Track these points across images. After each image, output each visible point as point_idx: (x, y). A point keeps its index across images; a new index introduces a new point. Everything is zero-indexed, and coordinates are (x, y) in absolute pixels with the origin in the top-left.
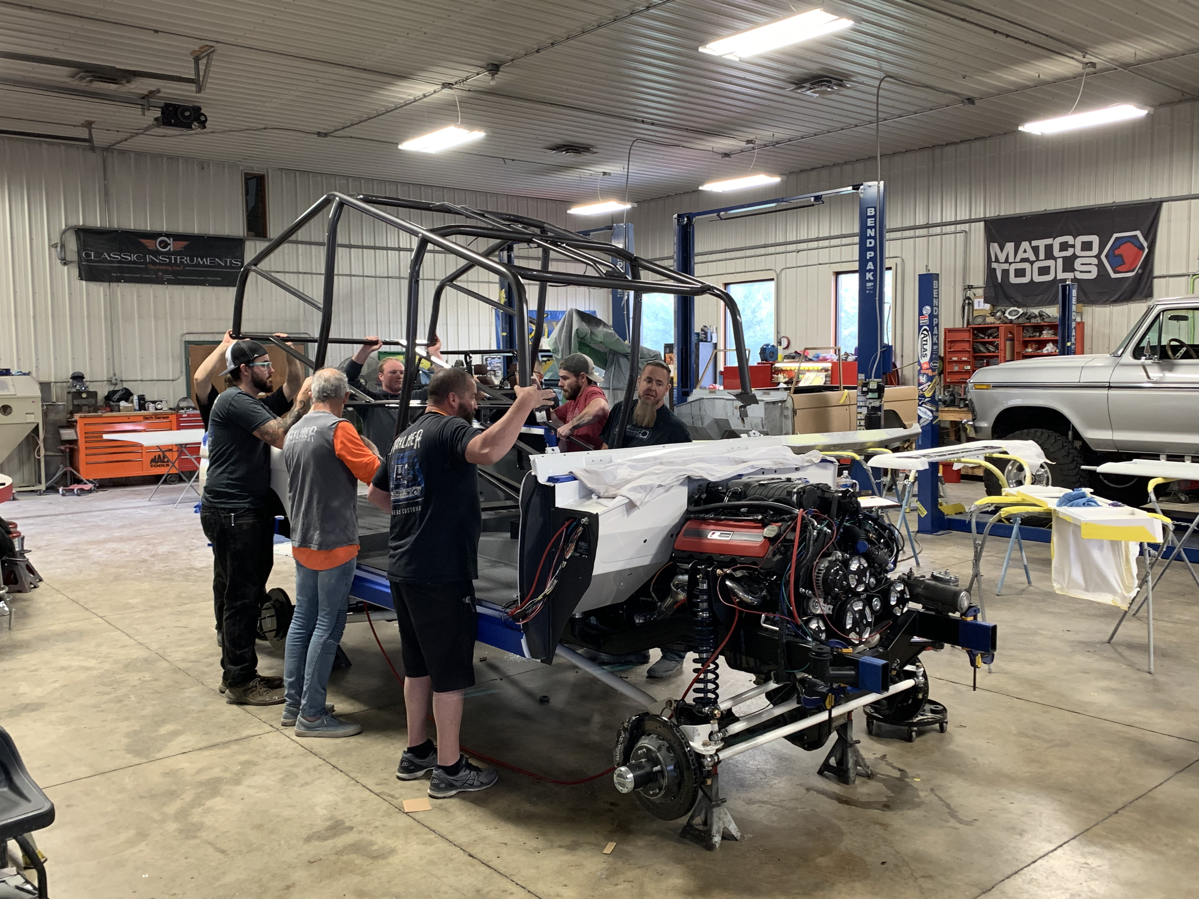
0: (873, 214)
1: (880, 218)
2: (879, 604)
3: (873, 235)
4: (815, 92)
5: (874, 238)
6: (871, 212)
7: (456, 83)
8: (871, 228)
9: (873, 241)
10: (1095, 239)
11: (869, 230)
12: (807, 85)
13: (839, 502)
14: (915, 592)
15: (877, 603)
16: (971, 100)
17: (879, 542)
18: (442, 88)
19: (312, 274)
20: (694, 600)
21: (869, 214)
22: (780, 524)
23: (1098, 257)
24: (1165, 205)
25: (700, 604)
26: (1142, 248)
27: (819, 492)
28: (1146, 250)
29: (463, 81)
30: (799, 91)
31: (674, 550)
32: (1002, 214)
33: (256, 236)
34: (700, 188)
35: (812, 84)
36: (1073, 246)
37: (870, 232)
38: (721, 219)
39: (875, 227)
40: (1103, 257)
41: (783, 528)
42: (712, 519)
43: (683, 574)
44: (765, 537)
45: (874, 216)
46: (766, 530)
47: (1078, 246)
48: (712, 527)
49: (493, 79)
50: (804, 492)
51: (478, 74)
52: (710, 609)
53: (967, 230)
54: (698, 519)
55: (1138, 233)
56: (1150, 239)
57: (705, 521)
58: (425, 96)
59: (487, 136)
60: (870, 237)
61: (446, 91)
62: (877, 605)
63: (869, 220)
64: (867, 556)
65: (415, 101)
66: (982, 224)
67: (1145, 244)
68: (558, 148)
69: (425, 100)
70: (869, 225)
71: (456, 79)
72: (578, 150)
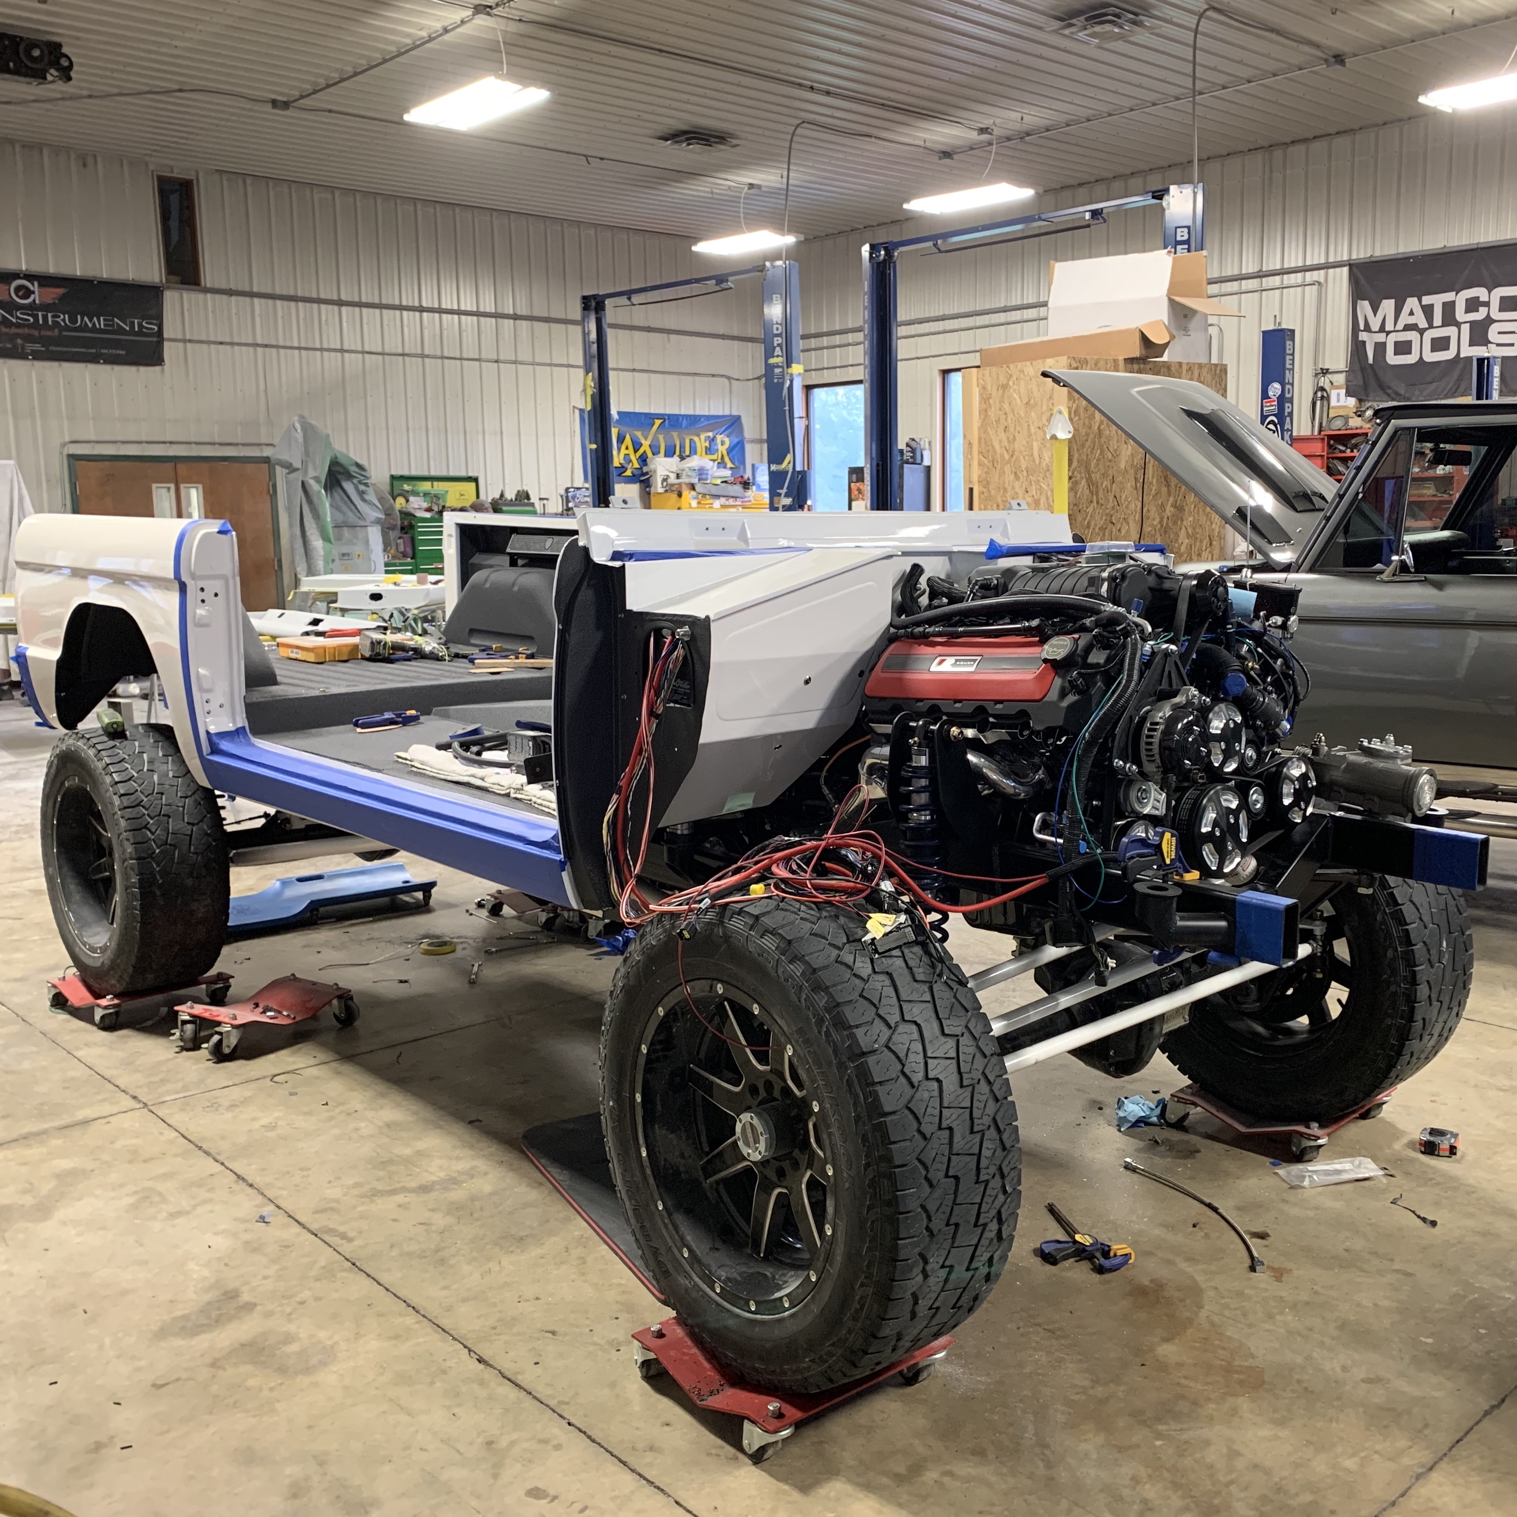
2: (1261, 799)
4: (1091, 36)
7: (496, 6)
12: (1078, 21)
13: (1192, 597)
14: (1327, 779)
15: (1256, 798)
17: (1264, 682)
18: (475, 15)
19: (277, 347)
20: (903, 789)
22: (1076, 636)
25: (915, 797)
27: (1151, 580)
30: (1065, 33)
31: (866, 699)
33: (182, 283)
34: (905, 207)
36: (1487, 304)
38: (938, 252)
41: (1082, 643)
42: (940, 634)
43: (881, 745)
44: (1045, 661)
46: (1046, 647)
47: (1495, 304)
48: (939, 649)
50: (1123, 577)
52: (934, 806)
53: (1322, 280)
54: (913, 636)
57: (925, 639)
58: (446, 30)
59: (552, 98)
61: (482, 20)
62: (1257, 801)
64: (1243, 703)
65: (431, 39)
66: (1346, 270)
68: (671, 137)
69: (447, 37)
72: (708, 140)
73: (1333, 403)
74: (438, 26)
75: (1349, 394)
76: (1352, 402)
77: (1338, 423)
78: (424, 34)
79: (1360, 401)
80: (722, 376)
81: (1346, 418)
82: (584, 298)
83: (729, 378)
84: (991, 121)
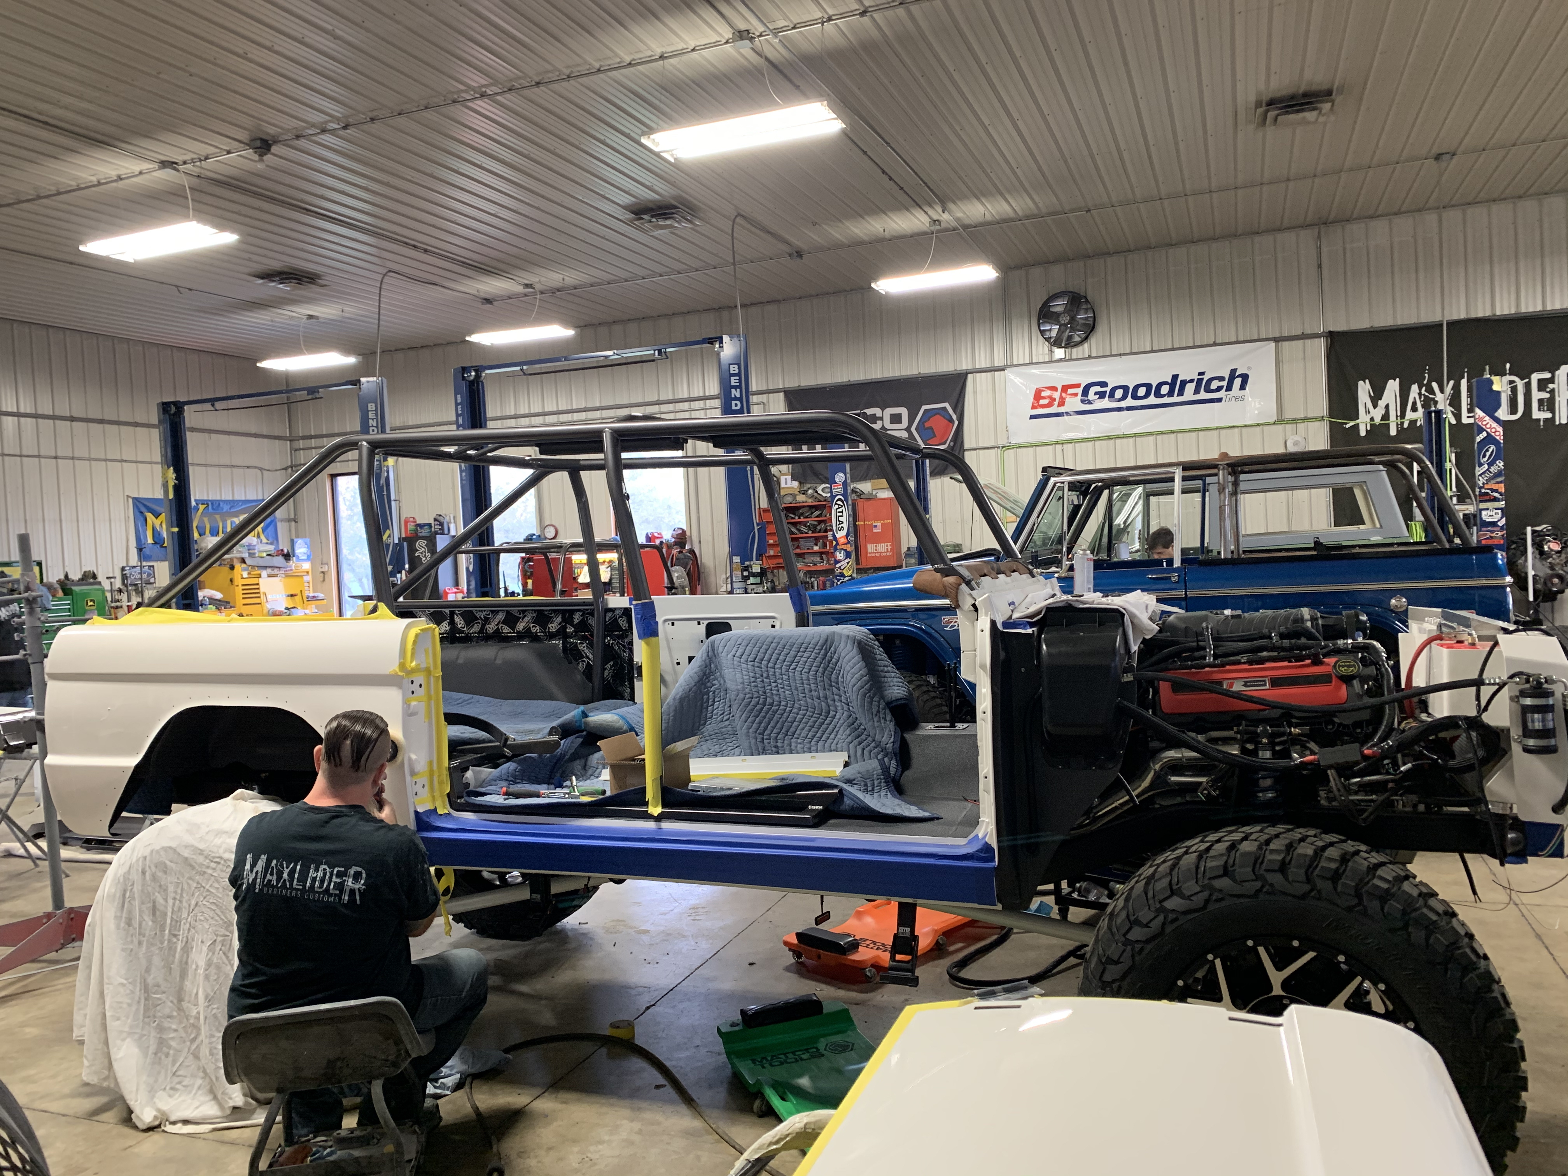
0: (737, 371)
1: (744, 375)
3: (738, 396)
5: (740, 399)
6: (734, 369)
7: (185, 163)
8: (735, 387)
9: (738, 403)
10: (903, 411)
11: (733, 391)
12: (649, 216)
16: (800, 254)
18: (160, 169)
21: (732, 372)
23: (908, 429)
24: (970, 376)
26: (951, 420)
28: (956, 423)
30: (634, 223)
32: (803, 384)
34: (467, 338)
36: (881, 419)
37: (735, 393)
38: (525, 374)
39: (740, 387)
40: (913, 429)
45: (739, 374)
47: (887, 419)
49: (261, 160)
51: (229, 152)
53: (765, 401)
55: (946, 405)
56: (959, 411)
58: (120, 178)
59: (240, 242)
60: (736, 399)
61: (167, 174)
63: (732, 378)
65: (99, 184)
66: (782, 395)
67: (954, 417)
68: (268, 276)
69: (121, 184)
70: (733, 384)
71: (188, 157)
72: (299, 280)
73: (783, 485)
74: (113, 173)
75: (794, 478)
76: (796, 484)
77: (789, 499)
78: (94, 179)
79: (800, 483)
80: (256, 467)
81: (794, 496)
82: (164, 403)
83: (261, 469)
84: (537, 280)
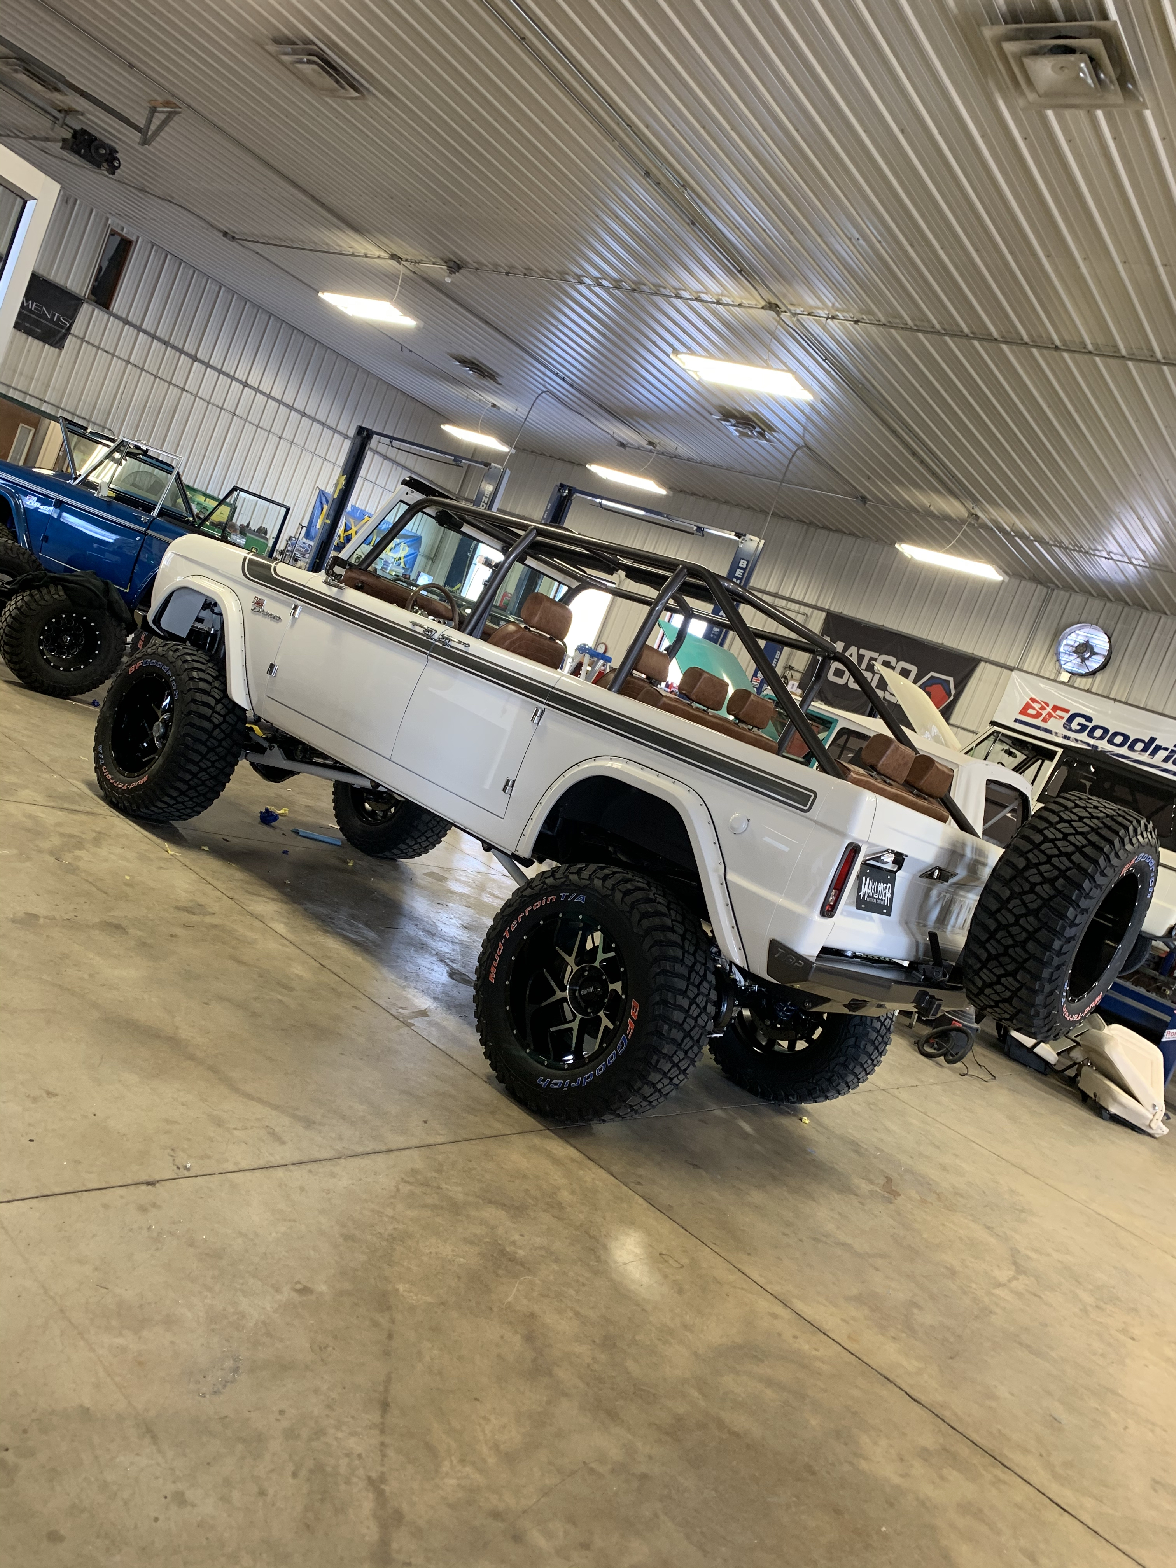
1: (749, 572)
4: (736, 430)
6: (743, 564)
7: (407, 260)
10: (914, 670)
12: (733, 421)
16: (864, 499)
18: (389, 258)
19: (142, 369)
21: (740, 565)
24: (982, 664)
26: (949, 695)
28: (952, 698)
29: (416, 262)
30: (723, 422)
33: (96, 302)
34: (588, 465)
35: (738, 423)
39: (741, 579)
45: (744, 569)
47: (898, 669)
49: (449, 276)
51: (435, 264)
55: (951, 679)
56: (959, 689)
58: (366, 256)
59: (417, 326)
63: (738, 570)
65: (353, 255)
66: (824, 614)
67: (953, 692)
68: (464, 362)
69: (365, 259)
70: (737, 575)
71: (409, 257)
72: (483, 373)
74: (362, 252)
78: (351, 251)
82: (361, 427)
84: (657, 440)
